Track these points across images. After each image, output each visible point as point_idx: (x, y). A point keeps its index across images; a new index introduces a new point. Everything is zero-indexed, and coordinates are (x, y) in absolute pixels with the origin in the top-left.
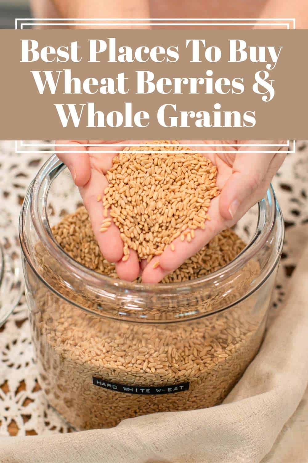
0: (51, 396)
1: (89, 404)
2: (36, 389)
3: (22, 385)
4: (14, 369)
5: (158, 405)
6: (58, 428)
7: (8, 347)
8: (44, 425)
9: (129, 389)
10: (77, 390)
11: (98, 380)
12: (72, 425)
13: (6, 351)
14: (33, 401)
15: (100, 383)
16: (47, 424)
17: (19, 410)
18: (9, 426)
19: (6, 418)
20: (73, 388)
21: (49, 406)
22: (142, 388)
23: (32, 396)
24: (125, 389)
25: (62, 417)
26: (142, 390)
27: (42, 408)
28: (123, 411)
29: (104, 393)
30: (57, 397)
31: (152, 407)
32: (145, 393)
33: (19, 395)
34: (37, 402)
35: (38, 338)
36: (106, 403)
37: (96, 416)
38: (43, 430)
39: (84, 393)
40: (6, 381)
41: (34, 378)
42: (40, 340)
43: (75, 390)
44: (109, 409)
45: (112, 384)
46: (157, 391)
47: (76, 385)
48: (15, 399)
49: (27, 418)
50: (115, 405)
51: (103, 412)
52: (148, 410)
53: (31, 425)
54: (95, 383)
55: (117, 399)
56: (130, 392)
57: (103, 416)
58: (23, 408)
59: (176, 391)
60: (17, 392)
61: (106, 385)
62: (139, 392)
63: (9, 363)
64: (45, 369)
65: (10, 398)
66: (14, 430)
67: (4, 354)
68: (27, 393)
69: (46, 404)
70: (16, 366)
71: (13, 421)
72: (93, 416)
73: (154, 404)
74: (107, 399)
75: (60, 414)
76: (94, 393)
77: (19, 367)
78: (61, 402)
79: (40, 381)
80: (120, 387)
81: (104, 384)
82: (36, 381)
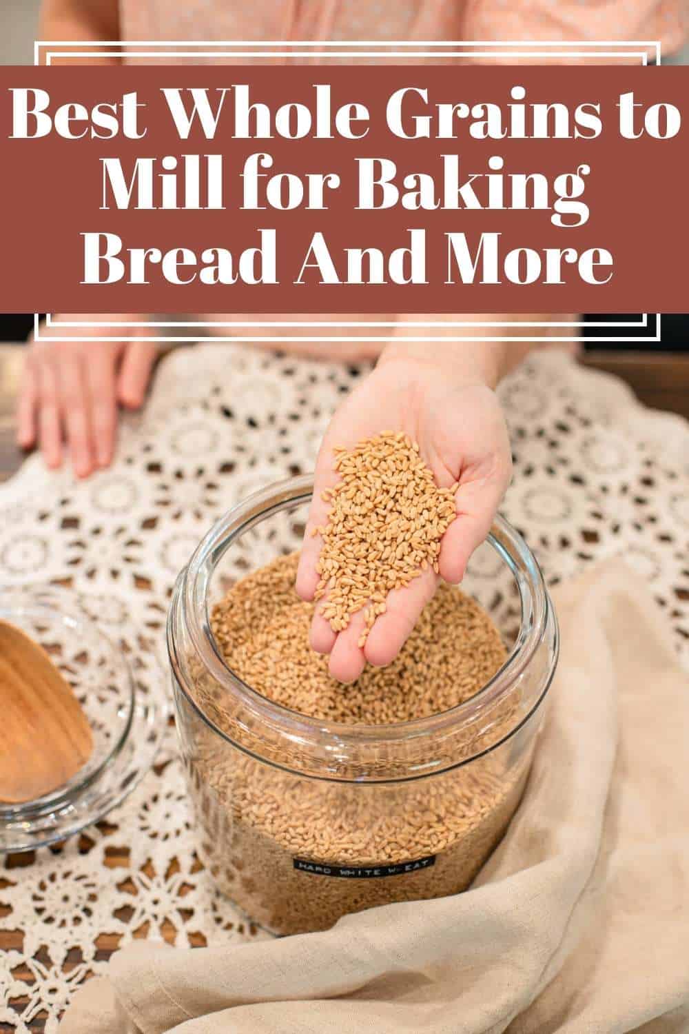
0: (222, 877)
1: (286, 894)
2: (197, 868)
3: (174, 864)
4: (159, 841)
5: (389, 890)
6: (236, 926)
7: (145, 807)
8: (213, 922)
9: (349, 872)
10: (267, 876)
11: (300, 863)
12: (256, 921)
13: (143, 813)
14: (193, 887)
15: (305, 866)
16: (219, 920)
17: (174, 902)
18: (162, 927)
19: (156, 917)
20: (260, 873)
21: (218, 894)
22: (369, 869)
23: (192, 880)
24: (342, 872)
25: (239, 908)
26: (368, 872)
27: (209, 898)
28: (338, 902)
29: (307, 878)
30: (231, 877)
31: (381, 893)
32: (372, 875)
33: (171, 881)
34: (200, 889)
35: (198, 786)
36: (311, 893)
37: (296, 910)
38: (214, 930)
39: (278, 880)
40: (149, 860)
41: (191, 852)
42: (201, 789)
43: (263, 875)
44: (317, 900)
45: (323, 867)
46: (390, 871)
47: (266, 869)
48: (165, 887)
49: (187, 913)
50: (324, 894)
51: (308, 904)
52: (374, 898)
53: (194, 924)
54: (296, 866)
55: (327, 886)
56: (350, 876)
57: (307, 909)
58: (179, 899)
59: (417, 869)
60: (167, 876)
61: (314, 868)
62: (364, 875)
63: (150, 832)
64: (211, 837)
65: (159, 886)
66: (169, 934)
67: (142, 818)
68: (184, 876)
69: (213, 890)
70: (161, 835)
71: (166, 920)
72: (292, 909)
73: (384, 889)
74: (312, 886)
75: (235, 903)
76: (294, 879)
77: (166, 837)
78: (237, 885)
79: (202, 855)
80: (334, 869)
81: (311, 868)
82: (195, 855)
